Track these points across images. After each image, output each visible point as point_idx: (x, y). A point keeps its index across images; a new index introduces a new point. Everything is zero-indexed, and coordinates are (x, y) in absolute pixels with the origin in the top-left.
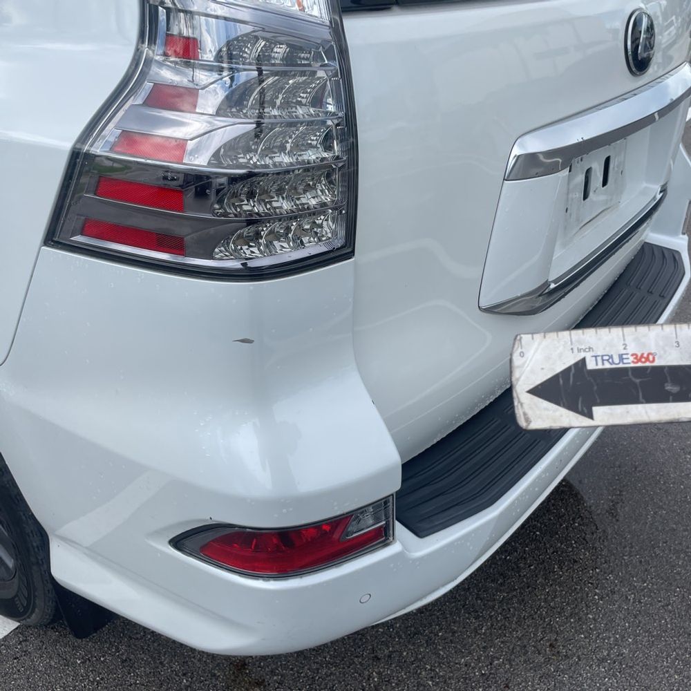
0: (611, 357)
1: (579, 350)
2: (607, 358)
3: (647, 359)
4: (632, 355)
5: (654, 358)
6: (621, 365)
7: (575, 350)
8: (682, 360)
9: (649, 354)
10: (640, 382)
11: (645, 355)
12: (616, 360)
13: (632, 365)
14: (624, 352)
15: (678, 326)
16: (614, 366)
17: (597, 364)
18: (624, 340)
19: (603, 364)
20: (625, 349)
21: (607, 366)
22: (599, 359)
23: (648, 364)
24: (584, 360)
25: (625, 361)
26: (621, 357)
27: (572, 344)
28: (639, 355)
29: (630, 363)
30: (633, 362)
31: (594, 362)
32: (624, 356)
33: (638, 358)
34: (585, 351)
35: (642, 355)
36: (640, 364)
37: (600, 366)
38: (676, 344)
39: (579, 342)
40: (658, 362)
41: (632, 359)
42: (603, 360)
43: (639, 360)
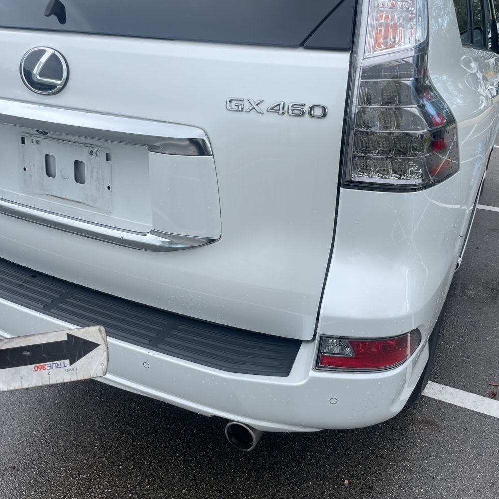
0: (57, 367)
1: (73, 370)
2: (59, 367)
3: (38, 367)
4: (46, 369)
5: (35, 369)
6: (52, 363)
7: (75, 369)
8: (20, 369)
9: (38, 370)
10: (42, 354)
11: (39, 369)
12: (54, 365)
13: (46, 364)
14: (50, 371)
15: (21, 388)
16: (55, 362)
17: (64, 362)
18: (49, 377)
19: (61, 363)
20: (50, 372)
21: (59, 362)
22: (63, 366)
23: (38, 365)
24: (71, 364)
25: (50, 365)
26: (52, 367)
27: (77, 373)
28: (42, 370)
29: (47, 365)
30: (45, 365)
31: (65, 363)
32: (50, 368)
33: (43, 368)
34: (70, 369)
35: (40, 370)
36: (42, 364)
37: (62, 361)
38: (23, 377)
39: (73, 375)
40: (32, 367)
41: (46, 367)
42: (61, 365)
43: (42, 366)
